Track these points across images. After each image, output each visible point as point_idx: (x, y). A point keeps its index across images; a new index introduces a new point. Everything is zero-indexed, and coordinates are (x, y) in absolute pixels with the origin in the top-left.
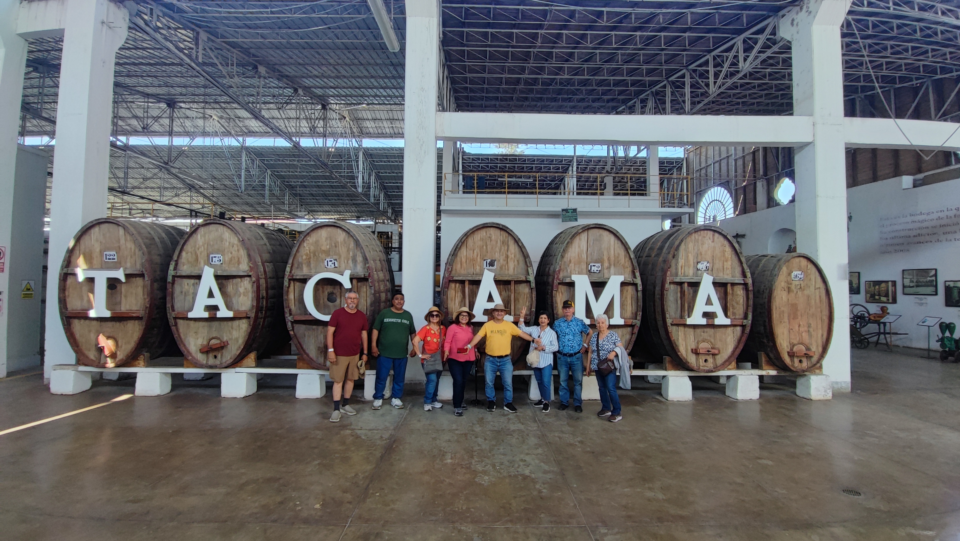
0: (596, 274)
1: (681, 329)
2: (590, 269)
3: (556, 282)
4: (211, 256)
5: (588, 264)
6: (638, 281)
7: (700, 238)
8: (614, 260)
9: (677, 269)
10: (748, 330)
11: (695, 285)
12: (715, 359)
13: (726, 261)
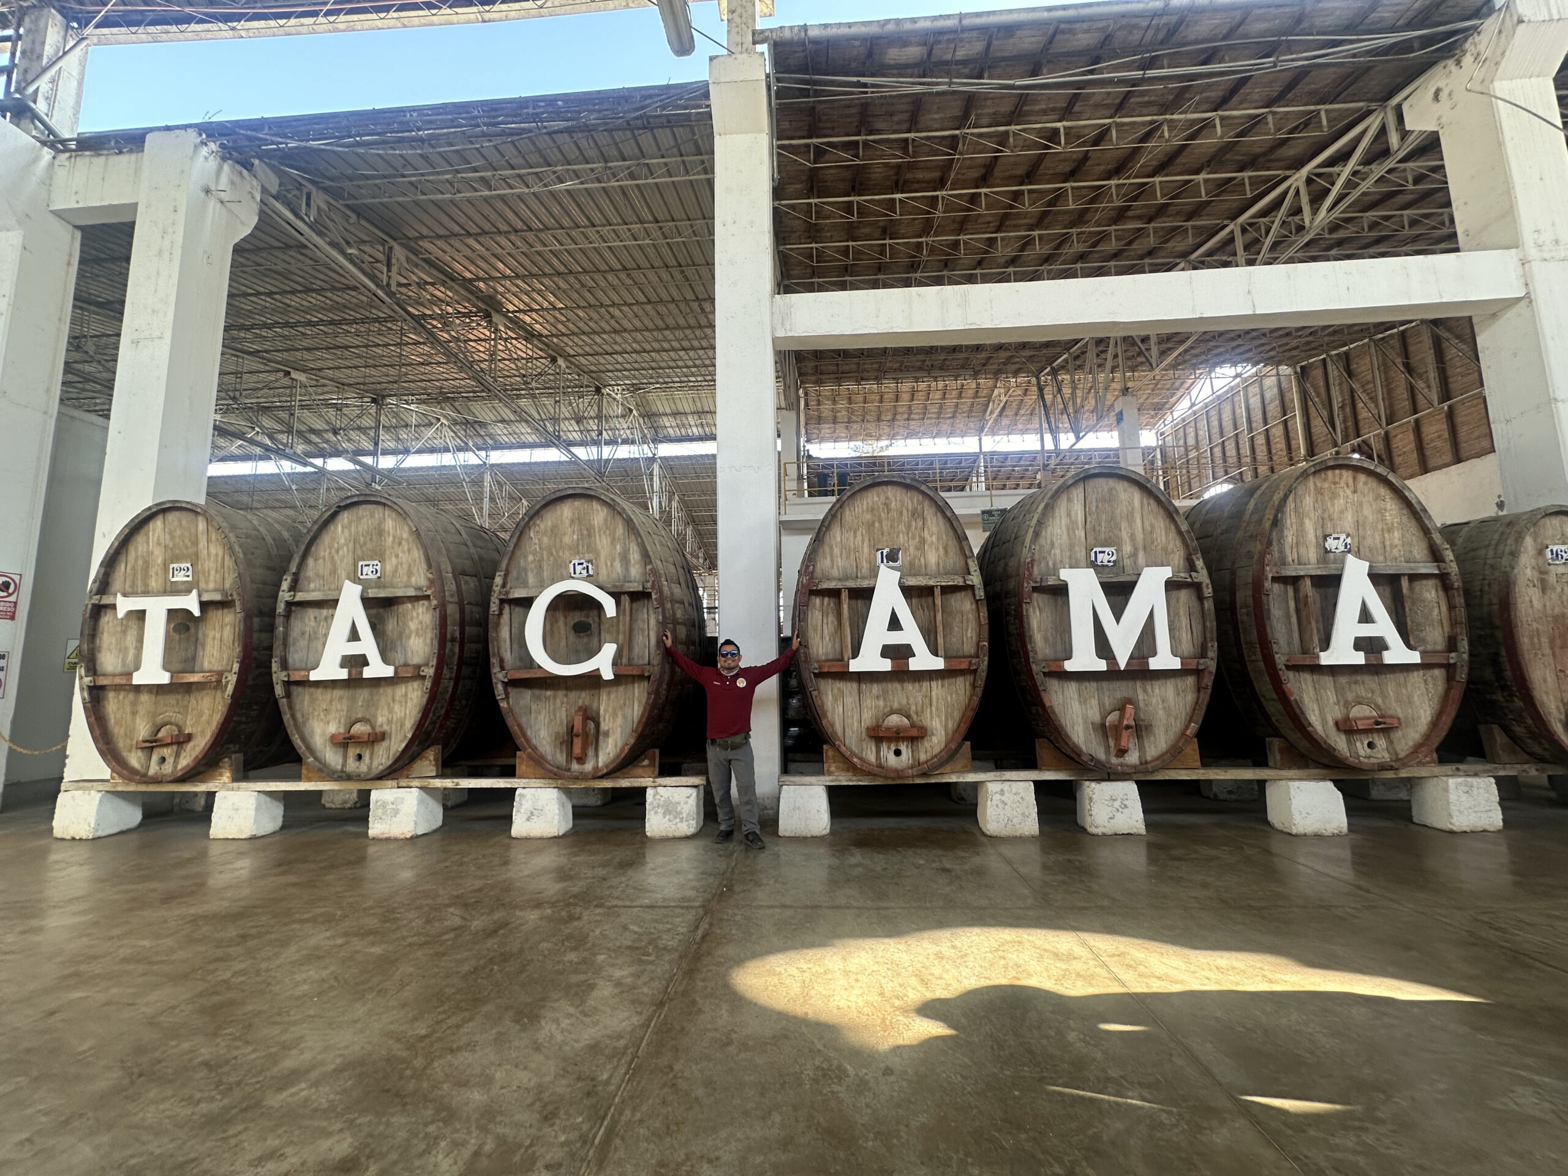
0: (1107, 570)
1: (1307, 678)
2: (1093, 558)
3: (1027, 586)
4: (360, 563)
5: (1089, 551)
6: (1202, 576)
7: (1326, 485)
8: (1144, 539)
9: (1282, 551)
10: (1462, 676)
11: (1330, 583)
12: (1390, 742)
13: (1389, 531)
